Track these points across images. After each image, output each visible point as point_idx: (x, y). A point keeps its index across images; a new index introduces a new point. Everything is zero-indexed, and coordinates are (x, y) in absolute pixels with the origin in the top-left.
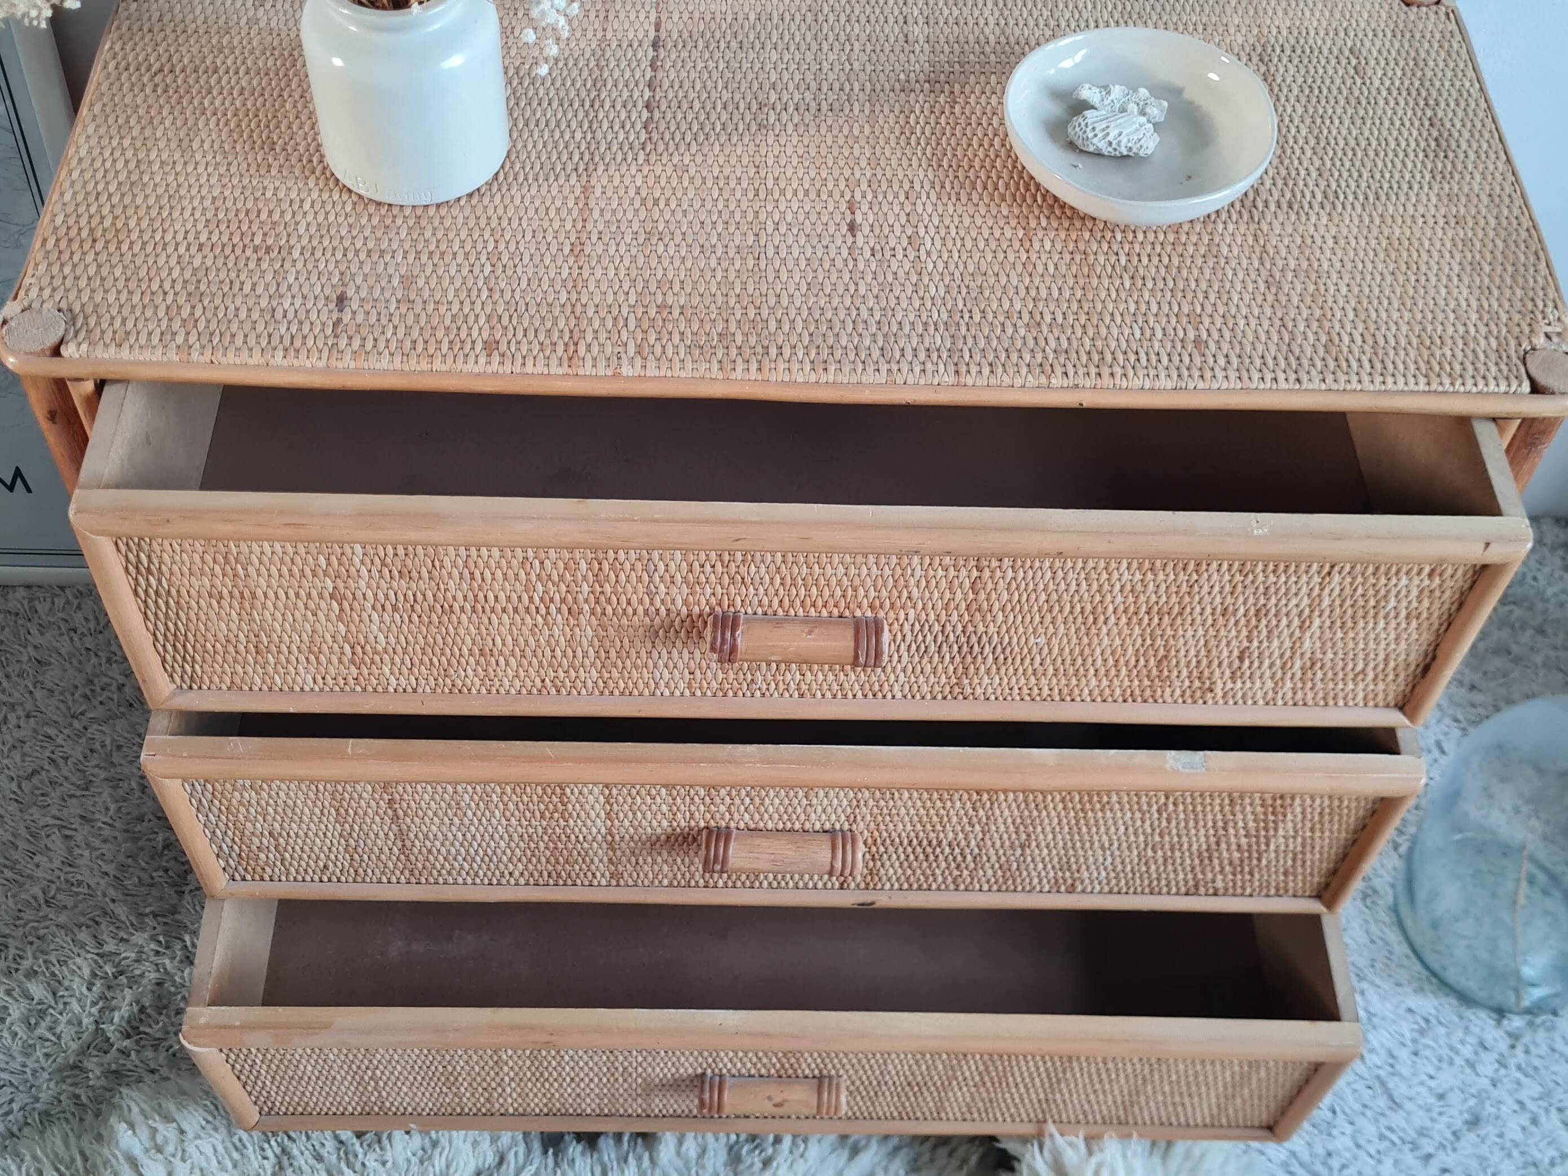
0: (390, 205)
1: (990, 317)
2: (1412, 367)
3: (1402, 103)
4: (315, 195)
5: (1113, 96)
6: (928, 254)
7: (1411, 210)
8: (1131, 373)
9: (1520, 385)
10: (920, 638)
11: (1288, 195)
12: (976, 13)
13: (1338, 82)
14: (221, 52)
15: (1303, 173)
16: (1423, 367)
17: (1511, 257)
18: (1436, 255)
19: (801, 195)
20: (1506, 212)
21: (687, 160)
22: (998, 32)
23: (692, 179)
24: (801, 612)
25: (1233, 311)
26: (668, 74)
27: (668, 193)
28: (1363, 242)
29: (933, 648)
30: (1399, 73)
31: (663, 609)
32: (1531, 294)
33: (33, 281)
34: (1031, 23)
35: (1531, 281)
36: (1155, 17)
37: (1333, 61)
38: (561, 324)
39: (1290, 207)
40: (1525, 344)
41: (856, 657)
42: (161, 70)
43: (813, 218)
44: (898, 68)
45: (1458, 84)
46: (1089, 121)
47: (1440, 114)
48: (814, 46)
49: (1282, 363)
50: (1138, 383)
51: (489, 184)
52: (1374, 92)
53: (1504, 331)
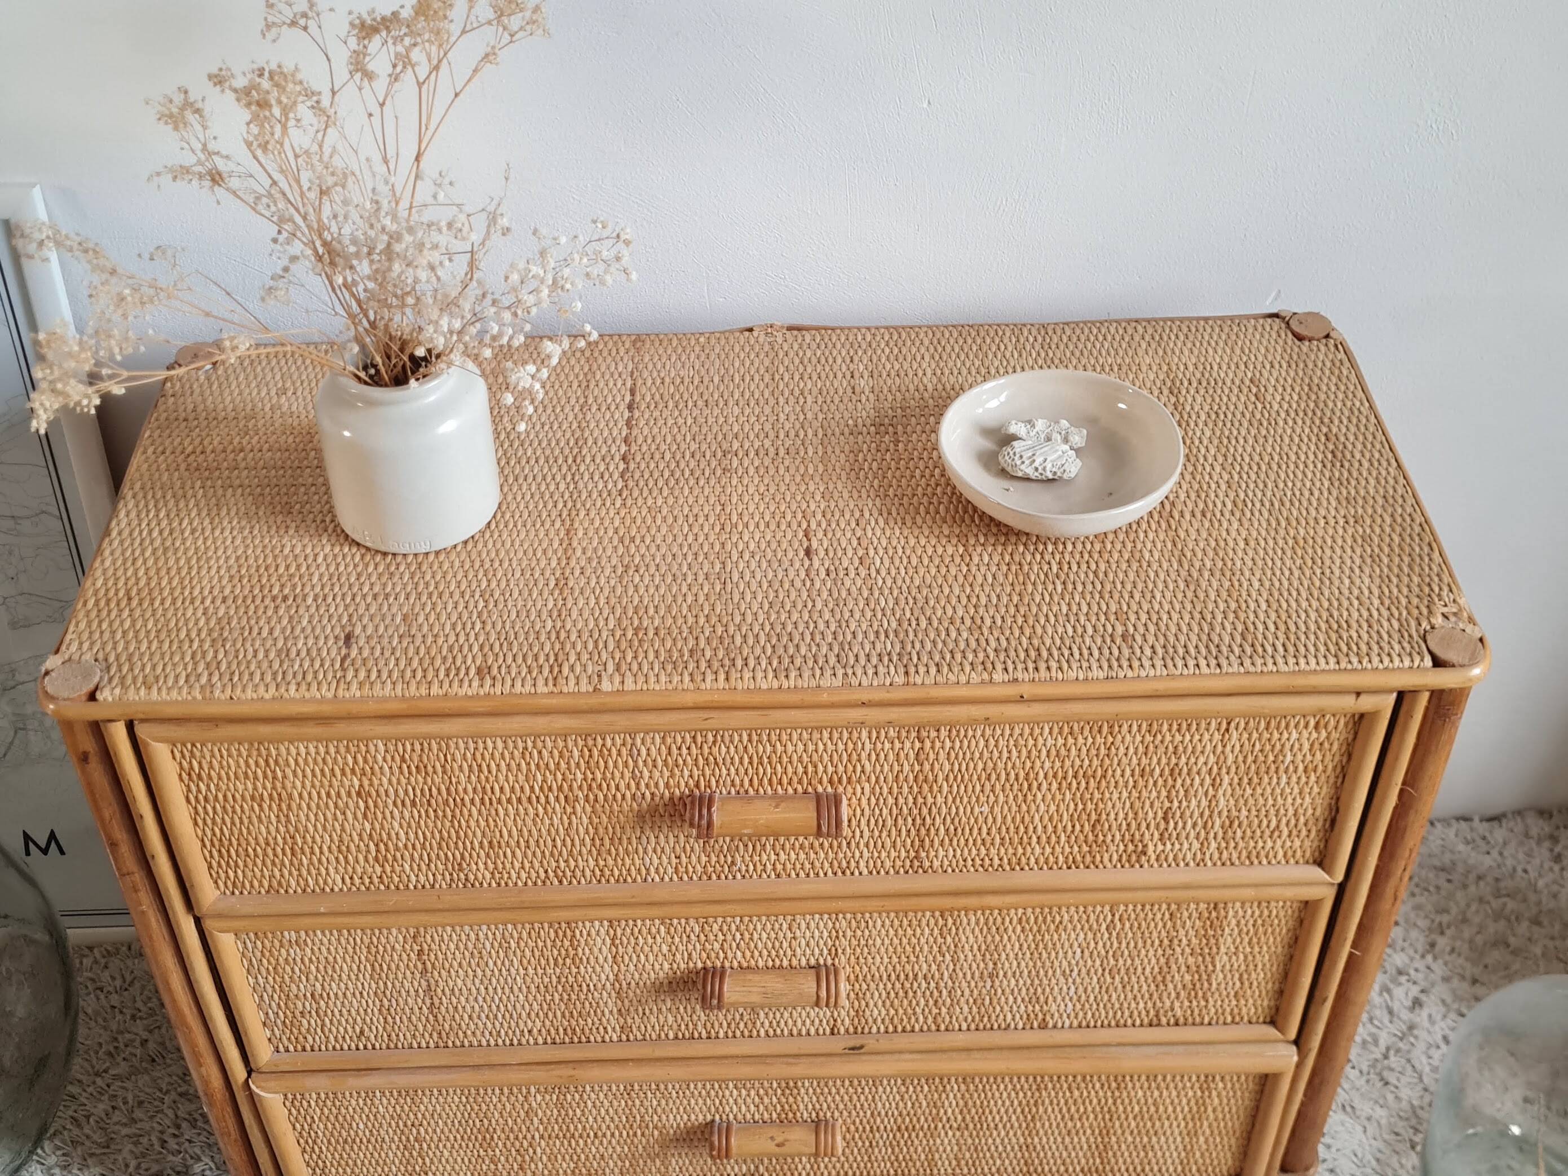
0: (394, 555)
1: (935, 623)
2: (1322, 649)
3: (1300, 422)
4: (327, 549)
5: (1037, 429)
6: (878, 572)
7: (1313, 513)
8: (1065, 666)
9: (1422, 660)
10: (877, 812)
11: (1201, 505)
12: (915, 366)
13: (1241, 407)
14: (246, 434)
15: (1213, 486)
16: (1332, 649)
17: (1407, 549)
18: (1338, 551)
19: (762, 527)
20: (1400, 510)
21: (660, 501)
22: (935, 380)
23: (664, 519)
24: (769, 791)
25: (1157, 607)
26: (642, 431)
27: (644, 531)
28: (1271, 543)
29: (889, 822)
30: (1296, 397)
31: (648, 794)
32: (1427, 580)
33: (74, 636)
34: (964, 372)
35: (1427, 569)
36: (1074, 361)
37: (1236, 391)
38: (547, 648)
39: (1204, 515)
40: (1425, 624)
41: (819, 826)
42: (194, 452)
43: (774, 545)
44: (847, 415)
45: (1349, 404)
46: (1017, 450)
47: (1335, 430)
48: (772, 402)
49: (1203, 651)
50: (1072, 675)
51: (482, 532)
52: (1274, 415)
53: (1405, 613)
